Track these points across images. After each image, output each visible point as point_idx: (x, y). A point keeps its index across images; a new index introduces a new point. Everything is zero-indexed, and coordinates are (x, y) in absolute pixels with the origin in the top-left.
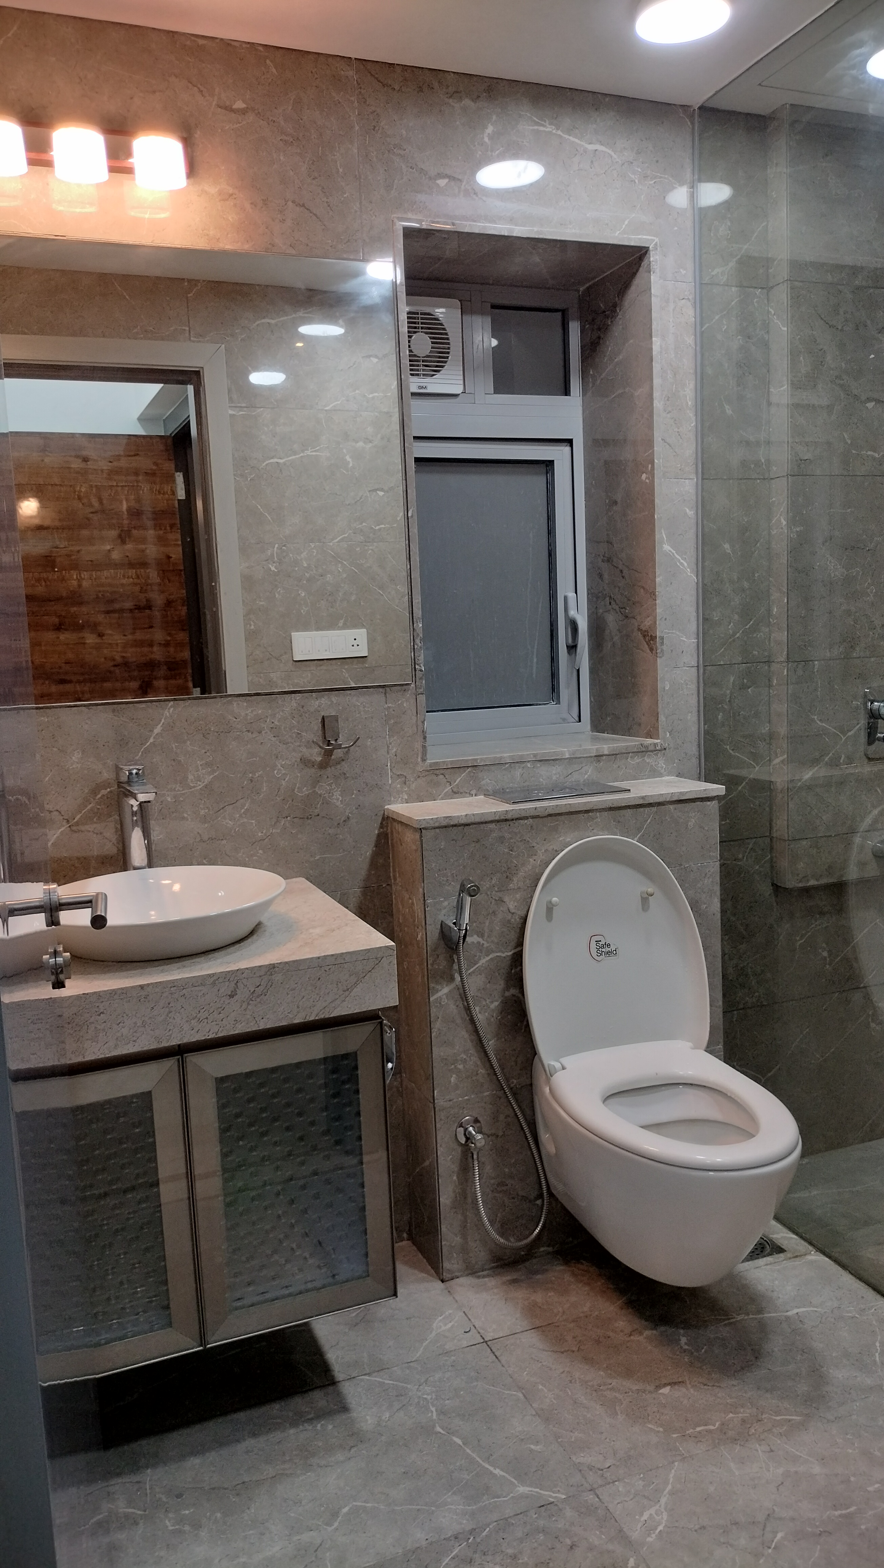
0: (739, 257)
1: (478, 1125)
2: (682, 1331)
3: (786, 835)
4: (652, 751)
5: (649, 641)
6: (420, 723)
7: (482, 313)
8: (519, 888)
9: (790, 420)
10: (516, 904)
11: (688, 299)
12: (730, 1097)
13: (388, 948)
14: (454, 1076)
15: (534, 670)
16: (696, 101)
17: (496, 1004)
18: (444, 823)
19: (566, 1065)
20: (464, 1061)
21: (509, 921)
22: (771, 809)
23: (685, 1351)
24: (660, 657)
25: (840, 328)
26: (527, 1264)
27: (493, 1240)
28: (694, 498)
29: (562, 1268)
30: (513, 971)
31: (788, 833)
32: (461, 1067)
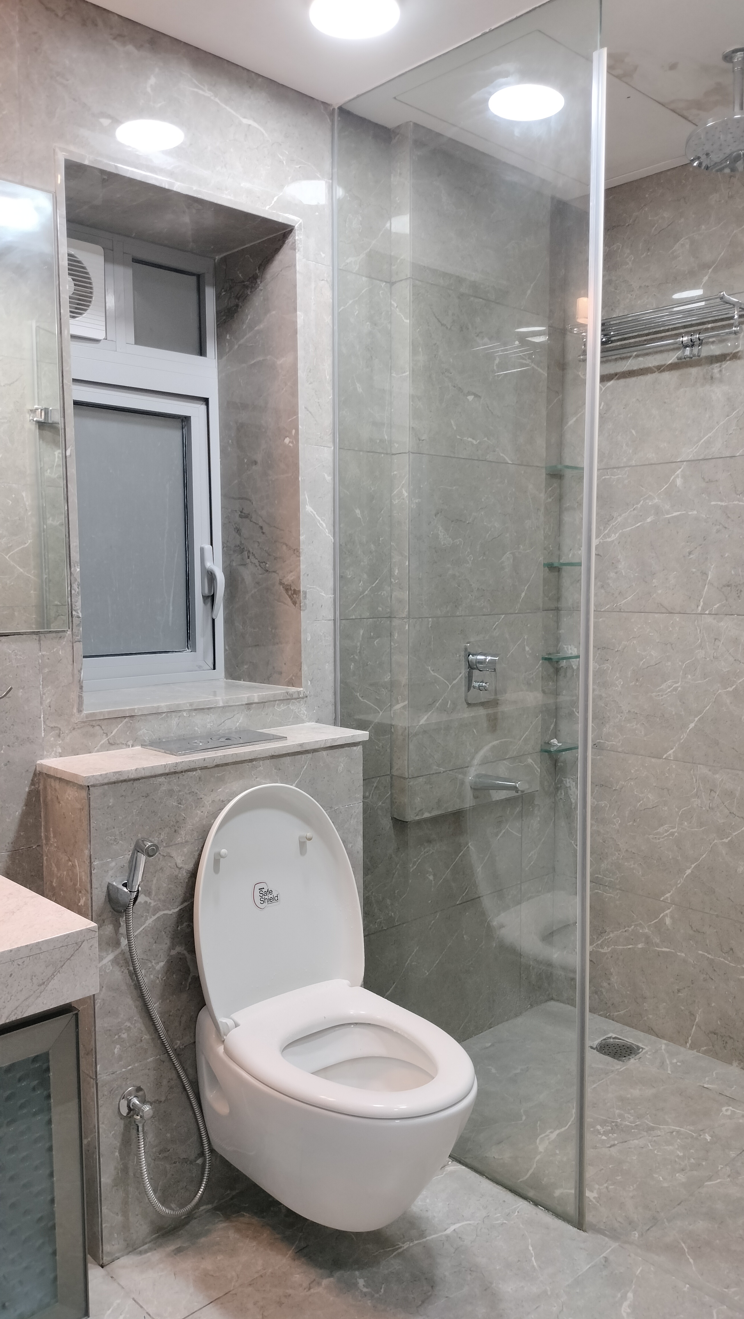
0: (368, 250)
1: (141, 1093)
2: (357, 1273)
3: (406, 774)
4: (296, 699)
5: (292, 594)
6: (76, 672)
7: (124, 264)
8: (187, 842)
9: (411, 403)
10: (183, 858)
11: (327, 280)
12: (396, 1033)
13: (90, 930)
14: (118, 1046)
15: (170, 618)
16: (337, 101)
17: (162, 964)
18: (114, 779)
19: (239, 1022)
20: (128, 1030)
21: (176, 876)
22: (391, 749)
23: (365, 1295)
24: (304, 610)
25: (449, 327)
26: (188, 1227)
27: (158, 1213)
28: (331, 465)
29: (224, 1225)
30: (179, 928)
31: (408, 772)
32: (124, 1036)
